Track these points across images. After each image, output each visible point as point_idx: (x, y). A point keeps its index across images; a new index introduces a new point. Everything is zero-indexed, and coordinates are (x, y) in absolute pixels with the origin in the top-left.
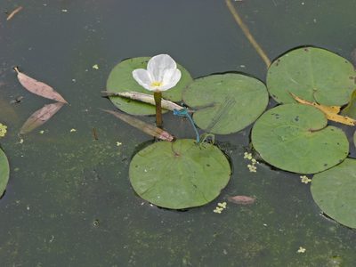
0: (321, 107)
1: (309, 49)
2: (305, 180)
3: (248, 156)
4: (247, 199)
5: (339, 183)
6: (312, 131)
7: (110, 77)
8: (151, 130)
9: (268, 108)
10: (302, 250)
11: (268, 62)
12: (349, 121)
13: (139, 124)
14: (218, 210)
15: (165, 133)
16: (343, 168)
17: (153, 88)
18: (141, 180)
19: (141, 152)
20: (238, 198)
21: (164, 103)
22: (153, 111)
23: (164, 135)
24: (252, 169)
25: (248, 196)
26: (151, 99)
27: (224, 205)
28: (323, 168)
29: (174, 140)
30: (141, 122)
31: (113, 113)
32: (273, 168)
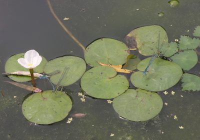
0: (113, 66)
1: (103, 39)
2: (110, 102)
3: (80, 94)
4: (82, 115)
5: (126, 101)
6: (110, 78)
7: (6, 65)
8: (30, 88)
9: (87, 70)
10: (112, 135)
11: (84, 48)
12: (127, 71)
13: (24, 86)
14: (69, 122)
15: (37, 89)
16: (127, 94)
17: (29, 67)
18: (29, 113)
19: (27, 99)
20: (77, 115)
21: (35, 74)
22: (30, 79)
23: (37, 90)
24: (83, 100)
25: (82, 113)
26: (28, 73)
27: (71, 119)
28: (117, 95)
29: (42, 91)
30: (24, 85)
31: (10, 82)
32: (94, 98)
